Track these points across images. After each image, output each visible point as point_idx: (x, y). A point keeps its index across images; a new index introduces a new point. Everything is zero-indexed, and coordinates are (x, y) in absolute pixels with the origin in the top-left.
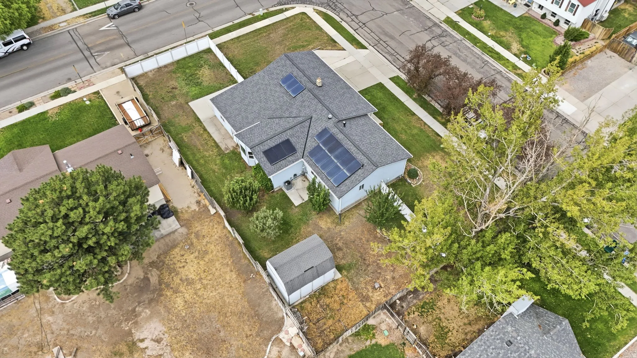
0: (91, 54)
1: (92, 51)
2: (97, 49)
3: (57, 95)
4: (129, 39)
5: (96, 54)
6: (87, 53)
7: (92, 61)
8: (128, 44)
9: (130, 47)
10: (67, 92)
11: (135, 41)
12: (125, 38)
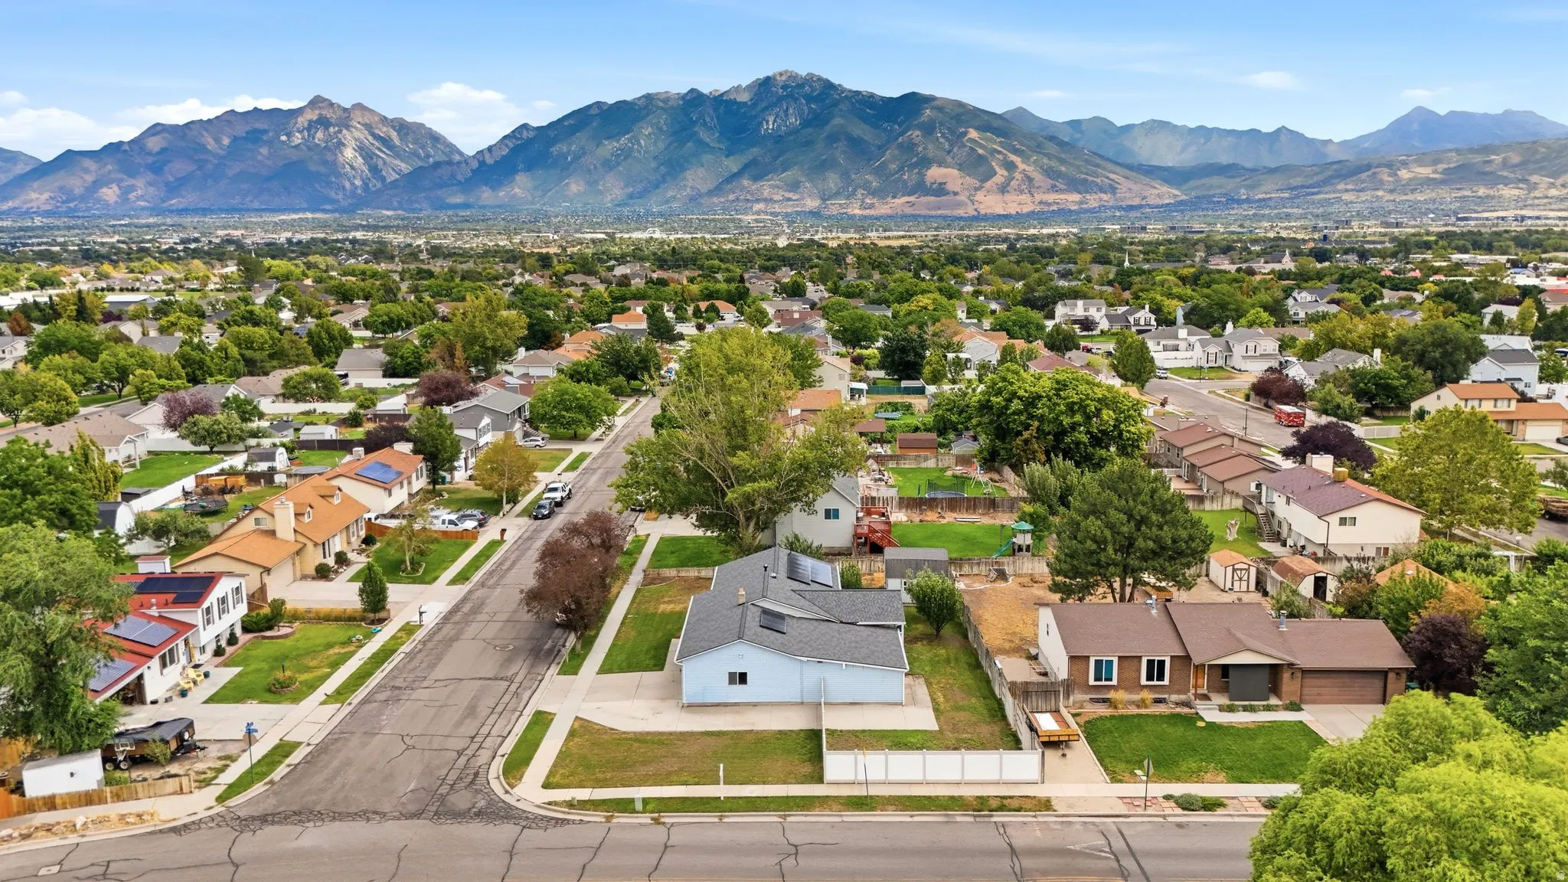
0: (1118, 861)
1: (1115, 865)
2: (1101, 864)
3: (1210, 805)
4: (1006, 863)
5: (1103, 854)
6: (1129, 864)
7: (1118, 844)
8: (1013, 851)
9: (1010, 845)
10: (1187, 804)
11: (993, 853)
12: (1017, 869)
